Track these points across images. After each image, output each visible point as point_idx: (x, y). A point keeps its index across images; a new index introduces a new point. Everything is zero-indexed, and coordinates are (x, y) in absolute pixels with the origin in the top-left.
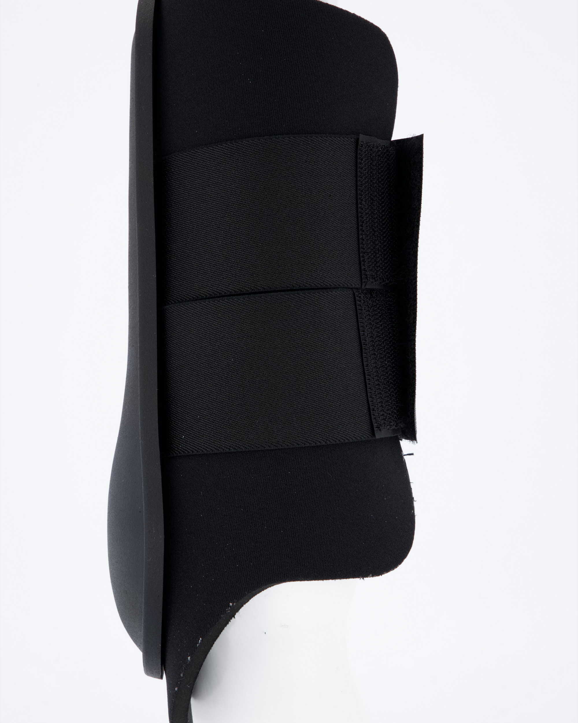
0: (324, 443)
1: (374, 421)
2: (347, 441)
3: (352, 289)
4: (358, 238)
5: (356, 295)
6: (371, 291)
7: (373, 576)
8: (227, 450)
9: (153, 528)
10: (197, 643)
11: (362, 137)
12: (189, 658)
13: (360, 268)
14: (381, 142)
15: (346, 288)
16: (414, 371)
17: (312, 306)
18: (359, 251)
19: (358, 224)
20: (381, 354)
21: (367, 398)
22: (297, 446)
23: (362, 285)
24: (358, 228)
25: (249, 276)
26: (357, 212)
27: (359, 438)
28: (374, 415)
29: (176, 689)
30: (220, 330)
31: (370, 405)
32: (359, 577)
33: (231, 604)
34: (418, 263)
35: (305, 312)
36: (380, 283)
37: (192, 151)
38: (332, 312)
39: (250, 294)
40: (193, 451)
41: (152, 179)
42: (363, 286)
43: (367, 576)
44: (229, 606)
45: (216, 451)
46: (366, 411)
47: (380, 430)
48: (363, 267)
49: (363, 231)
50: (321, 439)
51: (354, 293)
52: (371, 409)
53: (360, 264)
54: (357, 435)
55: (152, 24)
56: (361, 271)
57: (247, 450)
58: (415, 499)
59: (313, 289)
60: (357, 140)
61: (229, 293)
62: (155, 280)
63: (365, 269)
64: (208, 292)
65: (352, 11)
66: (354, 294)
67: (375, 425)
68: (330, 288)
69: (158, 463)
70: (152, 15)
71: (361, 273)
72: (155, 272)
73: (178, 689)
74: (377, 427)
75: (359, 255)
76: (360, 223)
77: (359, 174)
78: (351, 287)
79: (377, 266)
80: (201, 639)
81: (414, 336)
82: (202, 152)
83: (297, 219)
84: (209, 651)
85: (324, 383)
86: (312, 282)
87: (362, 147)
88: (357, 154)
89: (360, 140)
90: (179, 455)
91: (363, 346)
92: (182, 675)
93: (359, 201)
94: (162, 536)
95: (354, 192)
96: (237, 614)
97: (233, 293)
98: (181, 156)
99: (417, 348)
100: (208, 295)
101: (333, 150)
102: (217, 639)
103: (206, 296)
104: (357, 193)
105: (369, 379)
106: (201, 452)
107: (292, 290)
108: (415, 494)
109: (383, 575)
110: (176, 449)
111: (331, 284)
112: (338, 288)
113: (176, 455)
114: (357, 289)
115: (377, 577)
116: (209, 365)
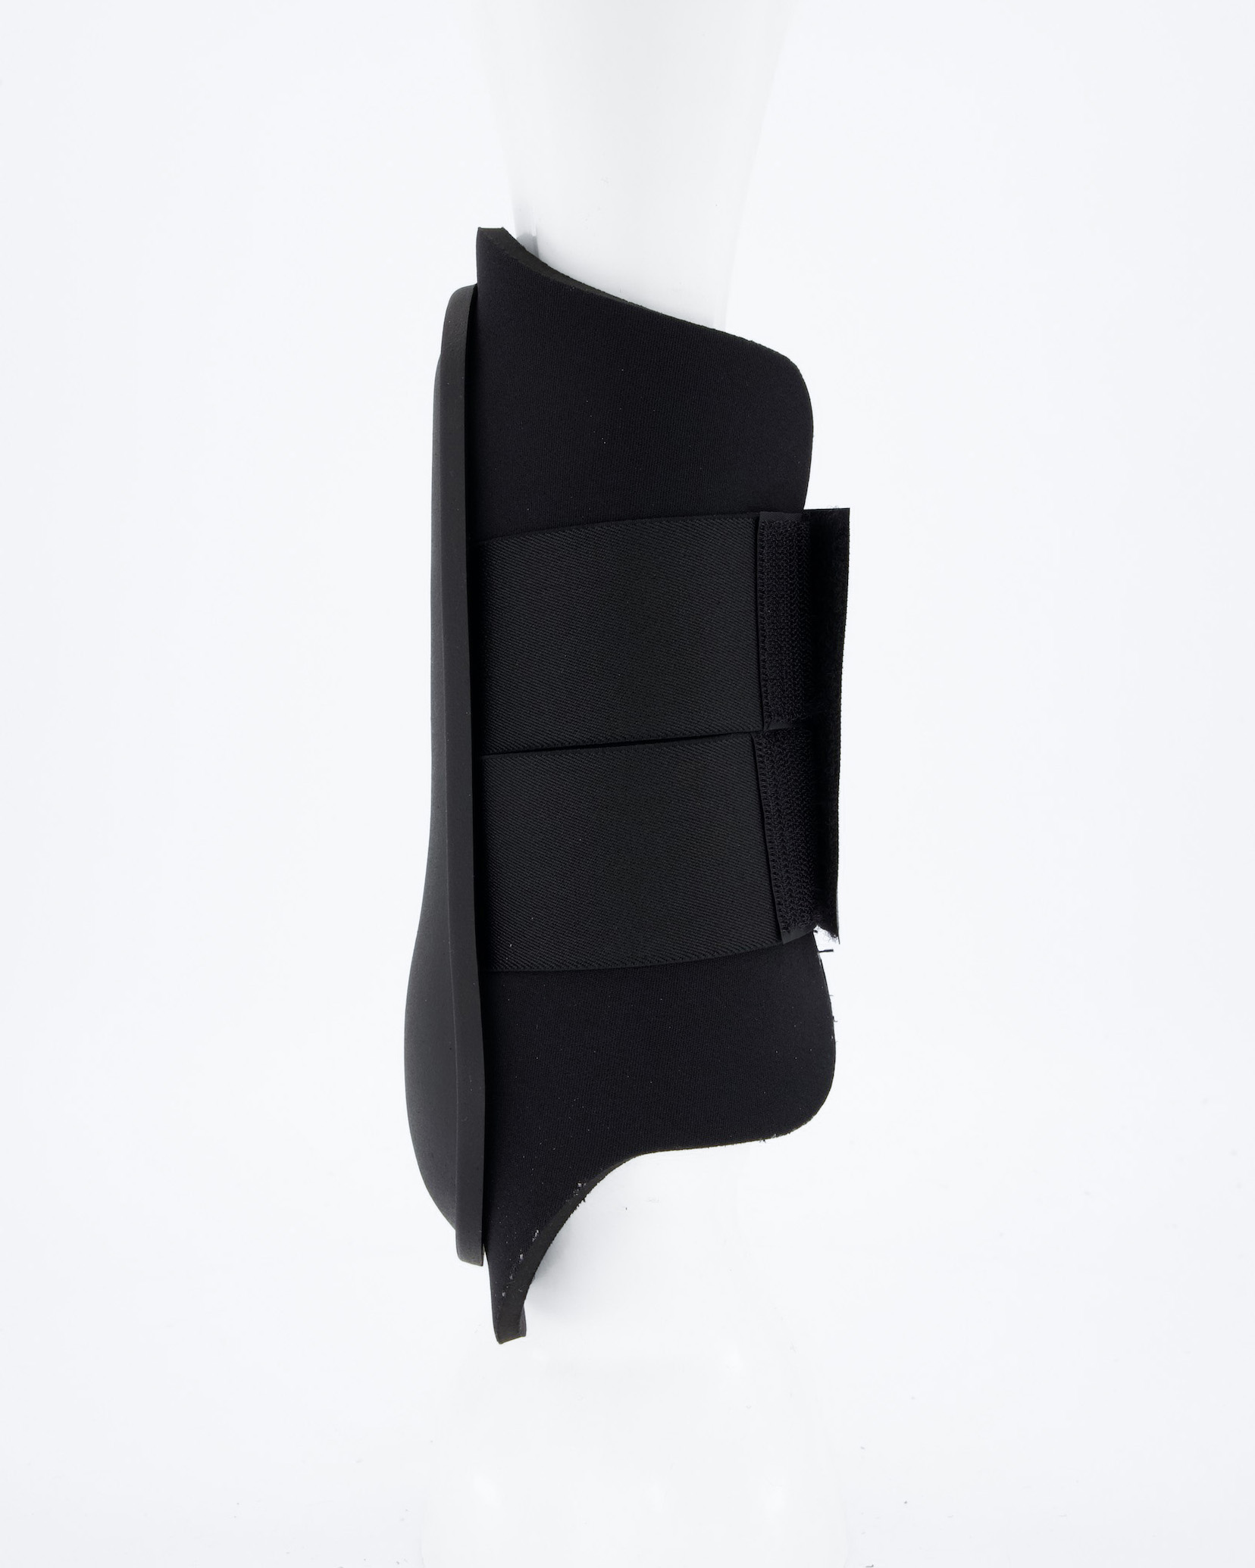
0: (710, 957)
1: (780, 919)
2: (743, 951)
3: (749, 733)
4: (758, 659)
5: (755, 742)
6: (776, 732)
7: (777, 1136)
8: (574, 967)
9: (470, 1076)
10: (533, 1236)
11: (764, 516)
12: (521, 1256)
13: (761, 702)
14: (790, 517)
15: (741, 733)
16: (837, 843)
17: (693, 762)
18: (759, 678)
19: (758, 640)
20: (790, 820)
21: (771, 888)
22: (673, 962)
23: (763, 726)
24: (758, 645)
25: (604, 719)
26: (757, 622)
27: (759, 946)
28: (780, 910)
29: (503, 1294)
30: (562, 796)
31: (775, 897)
32: (758, 1140)
33: (580, 1185)
34: (842, 691)
35: (684, 772)
36: (789, 720)
37: (522, 538)
38: (722, 769)
39: (604, 746)
40: (524, 967)
41: (464, 575)
42: (765, 728)
43: (769, 1136)
44: (577, 1187)
45: (557, 969)
46: (769, 906)
47: (789, 932)
48: (765, 701)
49: (765, 650)
50: (706, 950)
51: (752, 738)
52: (776, 902)
53: (761, 696)
54: (756, 941)
55: (464, 353)
56: (762, 707)
57: (601, 968)
58: (835, 1019)
59: (695, 738)
60: (757, 520)
61: (574, 744)
62: (470, 718)
63: (768, 703)
64: (545, 741)
65: (748, 337)
66: (752, 741)
67: (782, 925)
68: (719, 735)
69: (476, 984)
70: (464, 341)
71: (762, 709)
72: (469, 708)
73: (507, 1295)
74: (784, 928)
75: (760, 684)
76: (761, 638)
77: (759, 568)
78: (748, 731)
79: (785, 697)
80: (538, 1231)
81: (837, 794)
82: (536, 540)
83: (672, 638)
84: (549, 1245)
85: (710, 872)
86: (693, 727)
87: (763, 529)
88: (756, 540)
89: (761, 520)
90: (505, 970)
91: (765, 813)
92: (511, 1277)
93: (759, 607)
94: (481, 1087)
95: (752, 594)
96: (588, 1195)
97: (581, 743)
98: (506, 543)
99: (840, 811)
100: (546, 745)
101: (722, 537)
102: (560, 1229)
103: (543, 746)
104: (756, 595)
105: (773, 861)
106: (536, 969)
107: (664, 740)
108: (836, 1012)
109: (792, 1133)
110: (501, 961)
111: (721, 729)
112: (731, 734)
113: (500, 970)
114: (757, 732)
115: (783, 1137)
116: (548, 846)
